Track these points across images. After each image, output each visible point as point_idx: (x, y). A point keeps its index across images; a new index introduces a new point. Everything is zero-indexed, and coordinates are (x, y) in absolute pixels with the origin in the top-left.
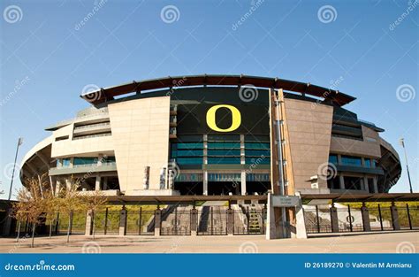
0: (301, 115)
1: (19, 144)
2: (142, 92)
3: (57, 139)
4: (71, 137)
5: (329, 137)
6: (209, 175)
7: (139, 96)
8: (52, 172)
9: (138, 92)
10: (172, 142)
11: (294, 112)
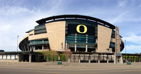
0: (104, 31)
1: (18, 37)
2: (55, 19)
3: (30, 35)
4: (34, 34)
5: (110, 38)
6: (77, 45)
7: (54, 21)
8: (29, 45)
9: (54, 20)
10: (66, 35)
11: (102, 30)
